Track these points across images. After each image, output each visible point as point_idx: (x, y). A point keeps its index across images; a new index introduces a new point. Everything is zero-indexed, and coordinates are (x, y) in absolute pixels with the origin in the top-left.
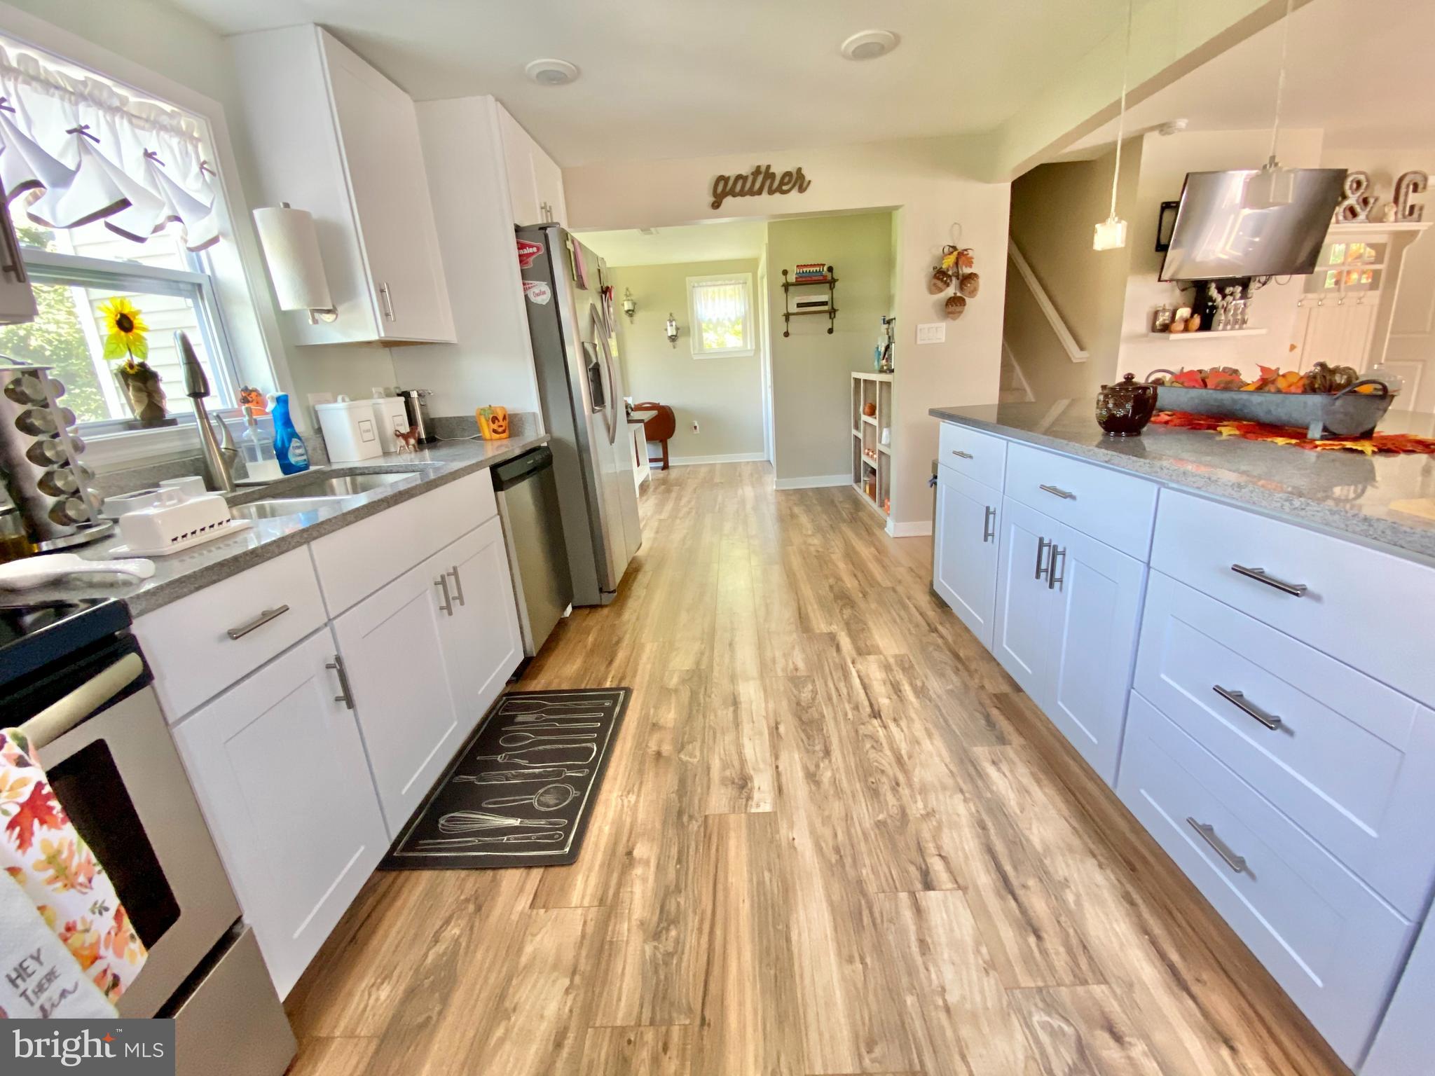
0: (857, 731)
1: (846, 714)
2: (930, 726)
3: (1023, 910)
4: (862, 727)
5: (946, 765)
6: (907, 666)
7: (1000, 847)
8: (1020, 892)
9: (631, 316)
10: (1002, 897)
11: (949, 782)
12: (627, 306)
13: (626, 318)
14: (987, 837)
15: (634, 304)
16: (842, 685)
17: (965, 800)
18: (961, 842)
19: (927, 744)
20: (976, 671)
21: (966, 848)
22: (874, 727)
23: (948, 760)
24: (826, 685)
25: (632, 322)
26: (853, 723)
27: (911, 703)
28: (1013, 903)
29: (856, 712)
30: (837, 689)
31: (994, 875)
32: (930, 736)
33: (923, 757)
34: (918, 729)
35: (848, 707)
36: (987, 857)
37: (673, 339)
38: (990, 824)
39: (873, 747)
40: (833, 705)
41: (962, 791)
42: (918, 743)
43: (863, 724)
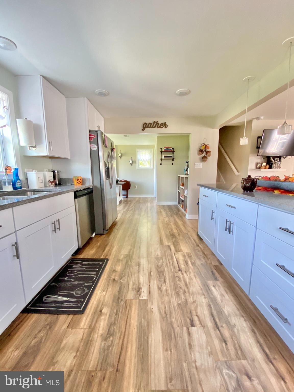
0: (174, 275)
1: (171, 269)
2: (196, 274)
3: (222, 335)
4: (176, 274)
5: (200, 286)
6: (190, 256)
7: (215, 313)
8: (220, 328)
9: (121, 157)
10: (215, 330)
11: (201, 292)
12: (120, 155)
13: (119, 158)
14: (211, 310)
15: (122, 154)
16: (171, 261)
17: (205, 298)
18: (203, 311)
19: (194, 280)
20: (210, 258)
21: (205, 313)
22: (179, 274)
23: (200, 285)
24: (166, 260)
25: (121, 159)
26: (173, 273)
27: (191, 267)
28: (218, 332)
29: (174, 269)
30: (169, 262)
31: (213, 323)
32: (195, 278)
33: (193, 284)
34: (192, 274)
35: (172, 267)
36: (211, 316)
37: (131, 164)
38: (212, 306)
39: (178, 280)
40: (168, 266)
41: (204, 295)
42: (192, 279)
43: (176, 273)
